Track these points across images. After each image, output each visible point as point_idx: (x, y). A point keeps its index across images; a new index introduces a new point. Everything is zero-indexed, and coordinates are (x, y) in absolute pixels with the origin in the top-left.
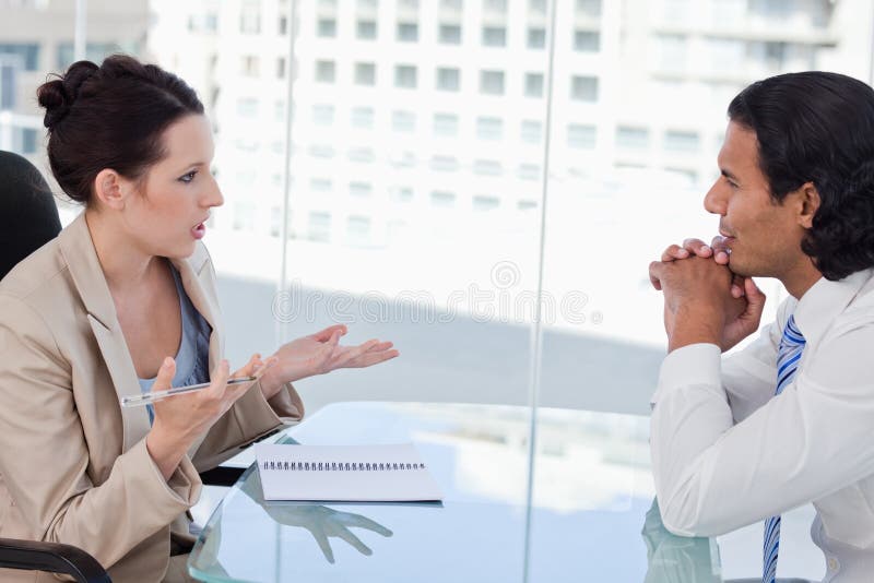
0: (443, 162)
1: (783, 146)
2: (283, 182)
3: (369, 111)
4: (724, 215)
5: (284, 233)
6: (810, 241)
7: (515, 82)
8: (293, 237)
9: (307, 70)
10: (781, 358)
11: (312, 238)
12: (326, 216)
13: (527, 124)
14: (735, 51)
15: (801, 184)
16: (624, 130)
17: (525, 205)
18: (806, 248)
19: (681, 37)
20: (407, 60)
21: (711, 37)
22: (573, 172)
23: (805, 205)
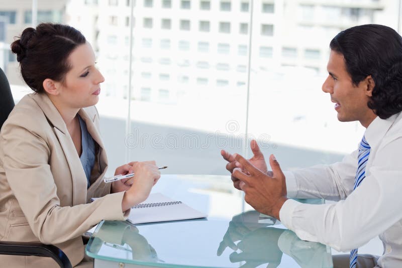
0: (203, 65)
1: (356, 60)
2: (128, 73)
3: (168, 41)
4: (332, 93)
5: (129, 98)
6: (372, 102)
7: (235, 28)
8: (134, 99)
9: (139, 22)
10: (360, 155)
11: (143, 99)
12: (149, 89)
13: (241, 46)
14: (336, 12)
15: (366, 76)
16: (286, 49)
17: (240, 84)
18: (370, 106)
19: (312, 6)
20: (186, 18)
21: (325, 6)
22: (262, 68)
23: (368, 86)
